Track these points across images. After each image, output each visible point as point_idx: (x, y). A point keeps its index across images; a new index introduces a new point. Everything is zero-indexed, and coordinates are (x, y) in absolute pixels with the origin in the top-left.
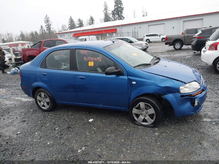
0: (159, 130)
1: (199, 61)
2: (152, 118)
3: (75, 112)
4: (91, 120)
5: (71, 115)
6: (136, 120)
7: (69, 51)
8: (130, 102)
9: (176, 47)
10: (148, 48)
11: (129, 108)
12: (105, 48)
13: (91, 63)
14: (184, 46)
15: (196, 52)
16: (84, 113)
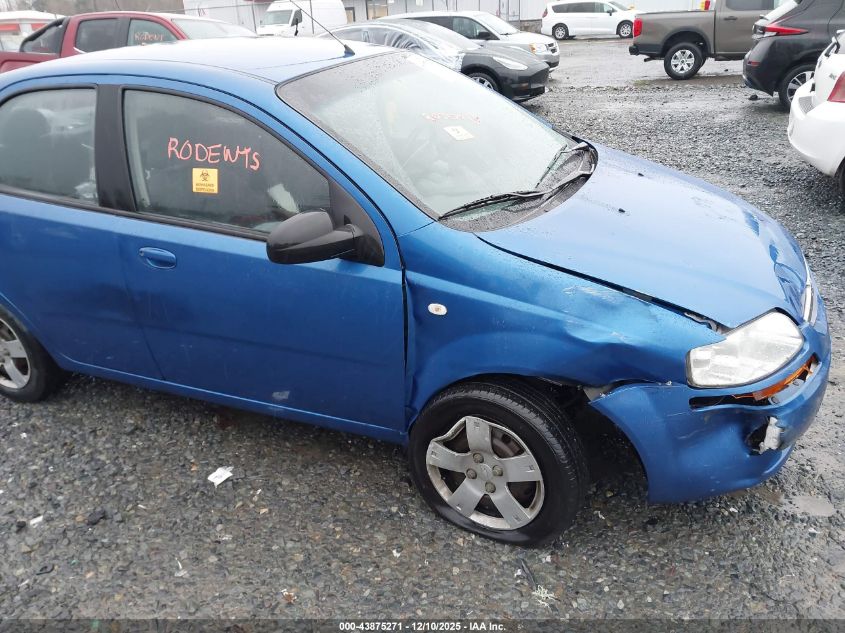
0: (558, 568)
1: (774, 143)
2: (526, 502)
3: (157, 410)
4: (220, 476)
5: (132, 432)
6: (446, 498)
7: (92, 95)
8: (418, 404)
9: (676, 66)
10: (553, 64)
11: (409, 433)
12: (283, 92)
13: (205, 176)
14: (710, 61)
15: (762, 94)
16: (197, 422)
